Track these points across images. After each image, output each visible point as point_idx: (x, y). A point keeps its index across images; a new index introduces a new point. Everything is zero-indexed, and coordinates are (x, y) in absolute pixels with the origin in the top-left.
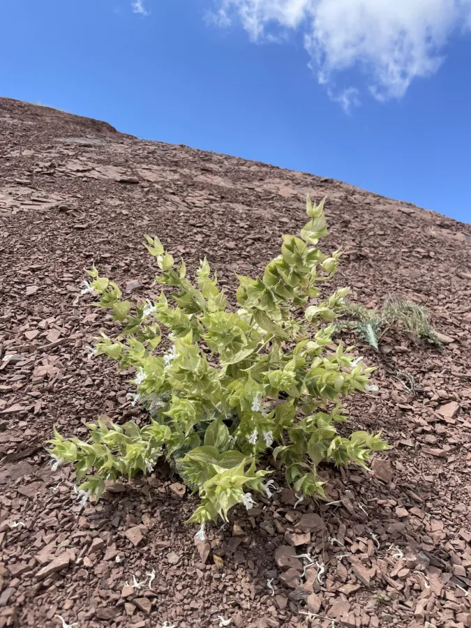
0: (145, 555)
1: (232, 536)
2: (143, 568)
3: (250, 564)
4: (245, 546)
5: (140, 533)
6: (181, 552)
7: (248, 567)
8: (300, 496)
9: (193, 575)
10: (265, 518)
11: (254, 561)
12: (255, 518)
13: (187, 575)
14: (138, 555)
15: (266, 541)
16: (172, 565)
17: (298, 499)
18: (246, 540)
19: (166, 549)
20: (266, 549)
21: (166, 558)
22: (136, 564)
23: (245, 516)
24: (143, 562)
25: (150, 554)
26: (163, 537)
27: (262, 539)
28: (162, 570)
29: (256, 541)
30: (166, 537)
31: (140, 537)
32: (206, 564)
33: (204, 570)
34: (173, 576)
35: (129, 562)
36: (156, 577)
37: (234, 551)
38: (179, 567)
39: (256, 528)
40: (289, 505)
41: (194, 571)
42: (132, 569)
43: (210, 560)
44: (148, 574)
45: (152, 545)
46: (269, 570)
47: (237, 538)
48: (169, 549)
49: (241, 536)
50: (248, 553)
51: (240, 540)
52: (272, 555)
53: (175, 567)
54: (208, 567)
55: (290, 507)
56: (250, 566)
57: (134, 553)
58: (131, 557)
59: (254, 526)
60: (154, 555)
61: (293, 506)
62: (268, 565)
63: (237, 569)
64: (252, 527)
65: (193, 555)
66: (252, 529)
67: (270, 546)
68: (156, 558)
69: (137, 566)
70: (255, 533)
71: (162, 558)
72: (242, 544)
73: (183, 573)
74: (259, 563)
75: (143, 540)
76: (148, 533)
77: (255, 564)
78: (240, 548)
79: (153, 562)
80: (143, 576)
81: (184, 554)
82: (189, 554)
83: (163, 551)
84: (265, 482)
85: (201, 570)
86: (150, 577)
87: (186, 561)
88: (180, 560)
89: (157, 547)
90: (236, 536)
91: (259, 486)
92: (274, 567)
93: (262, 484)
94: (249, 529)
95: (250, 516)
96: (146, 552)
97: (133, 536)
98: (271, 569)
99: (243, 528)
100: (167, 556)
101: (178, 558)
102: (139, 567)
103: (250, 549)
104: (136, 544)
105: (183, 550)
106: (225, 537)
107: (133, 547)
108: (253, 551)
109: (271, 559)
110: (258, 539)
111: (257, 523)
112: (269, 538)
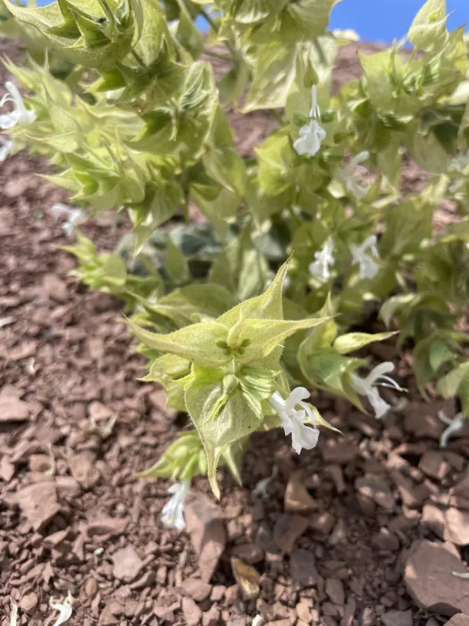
0: (56, 554)
1: (282, 510)
2: (46, 587)
3: (334, 589)
4: (317, 538)
5: (54, 497)
6: (152, 547)
7: (328, 599)
8: (452, 417)
9: (170, 618)
10: (366, 467)
11: (343, 581)
12: (344, 466)
13: (154, 616)
14: (38, 552)
15: (374, 528)
16: (123, 583)
17: (446, 426)
18: (323, 520)
19: (115, 539)
20: (375, 549)
21: (110, 562)
22: (30, 575)
23: (317, 461)
24: (47, 571)
25: (70, 549)
26: (114, 507)
27: (362, 522)
28: (93, 597)
29: (347, 525)
30: (121, 508)
31: (50, 509)
32: (213, 582)
33: (205, 604)
34: (118, 616)
35: (14, 569)
36: (74, 613)
37: (288, 548)
38: (140, 589)
39: (345, 494)
40: (426, 438)
41: (175, 606)
42: (17, 587)
43: (223, 574)
44: (55, 604)
45: (82, 527)
46: (387, 609)
47: (297, 518)
48: (122, 540)
49: (308, 514)
50: (327, 556)
51: (303, 524)
52: (392, 566)
53: (125, 591)
54: (218, 592)
55: (430, 443)
56: (334, 598)
57: (30, 548)
58: (23, 556)
59: (341, 486)
60: (80, 555)
61: (437, 441)
62: (382, 595)
63: (298, 601)
64: (334, 489)
65: (183, 557)
66: (334, 492)
67: (386, 540)
68: (85, 562)
69: (31, 580)
70: (345, 504)
71: (99, 564)
72: (310, 532)
73: (146, 611)
74: (357, 586)
75: (59, 514)
76: (80, 496)
77: (347, 589)
78: (306, 542)
79: (77, 572)
80: (43, 607)
81: (157, 554)
82: (173, 554)
83: (105, 545)
84: (364, 372)
85: (197, 602)
86: (58, 612)
87: (161, 573)
88: (144, 570)
89: (92, 532)
90: (293, 512)
91: (344, 378)
92: (402, 604)
93: (355, 378)
94: (326, 493)
95: (330, 463)
96: (59, 546)
97: (32, 504)
98: (395, 607)
99: (312, 492)
100: (113, 558)
101: (140, 565)
102: (35, 584)
103: (332, 547)
104: (37, 526)
105: (158, 542)
106: (268, 510)
107: (31, 531)
108: (338, 552)
109: (391, 577)
110: (352, 521)
111: (349, 480)
112: (382, 521)
